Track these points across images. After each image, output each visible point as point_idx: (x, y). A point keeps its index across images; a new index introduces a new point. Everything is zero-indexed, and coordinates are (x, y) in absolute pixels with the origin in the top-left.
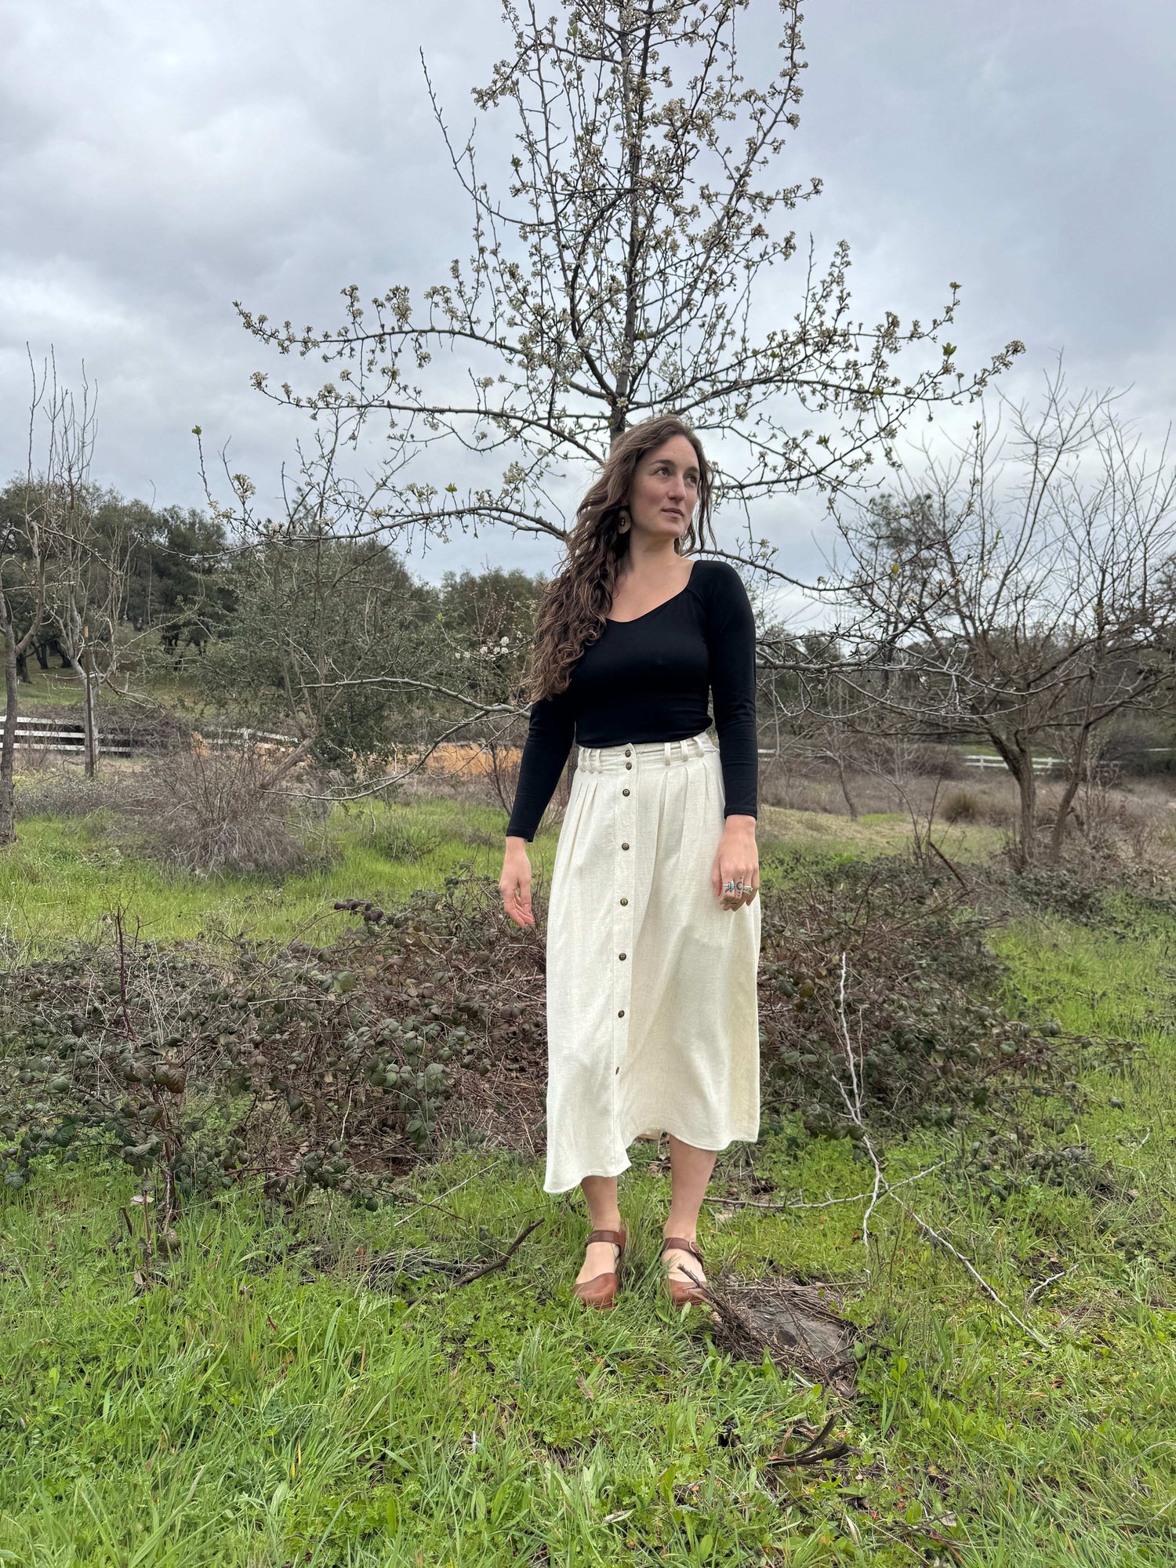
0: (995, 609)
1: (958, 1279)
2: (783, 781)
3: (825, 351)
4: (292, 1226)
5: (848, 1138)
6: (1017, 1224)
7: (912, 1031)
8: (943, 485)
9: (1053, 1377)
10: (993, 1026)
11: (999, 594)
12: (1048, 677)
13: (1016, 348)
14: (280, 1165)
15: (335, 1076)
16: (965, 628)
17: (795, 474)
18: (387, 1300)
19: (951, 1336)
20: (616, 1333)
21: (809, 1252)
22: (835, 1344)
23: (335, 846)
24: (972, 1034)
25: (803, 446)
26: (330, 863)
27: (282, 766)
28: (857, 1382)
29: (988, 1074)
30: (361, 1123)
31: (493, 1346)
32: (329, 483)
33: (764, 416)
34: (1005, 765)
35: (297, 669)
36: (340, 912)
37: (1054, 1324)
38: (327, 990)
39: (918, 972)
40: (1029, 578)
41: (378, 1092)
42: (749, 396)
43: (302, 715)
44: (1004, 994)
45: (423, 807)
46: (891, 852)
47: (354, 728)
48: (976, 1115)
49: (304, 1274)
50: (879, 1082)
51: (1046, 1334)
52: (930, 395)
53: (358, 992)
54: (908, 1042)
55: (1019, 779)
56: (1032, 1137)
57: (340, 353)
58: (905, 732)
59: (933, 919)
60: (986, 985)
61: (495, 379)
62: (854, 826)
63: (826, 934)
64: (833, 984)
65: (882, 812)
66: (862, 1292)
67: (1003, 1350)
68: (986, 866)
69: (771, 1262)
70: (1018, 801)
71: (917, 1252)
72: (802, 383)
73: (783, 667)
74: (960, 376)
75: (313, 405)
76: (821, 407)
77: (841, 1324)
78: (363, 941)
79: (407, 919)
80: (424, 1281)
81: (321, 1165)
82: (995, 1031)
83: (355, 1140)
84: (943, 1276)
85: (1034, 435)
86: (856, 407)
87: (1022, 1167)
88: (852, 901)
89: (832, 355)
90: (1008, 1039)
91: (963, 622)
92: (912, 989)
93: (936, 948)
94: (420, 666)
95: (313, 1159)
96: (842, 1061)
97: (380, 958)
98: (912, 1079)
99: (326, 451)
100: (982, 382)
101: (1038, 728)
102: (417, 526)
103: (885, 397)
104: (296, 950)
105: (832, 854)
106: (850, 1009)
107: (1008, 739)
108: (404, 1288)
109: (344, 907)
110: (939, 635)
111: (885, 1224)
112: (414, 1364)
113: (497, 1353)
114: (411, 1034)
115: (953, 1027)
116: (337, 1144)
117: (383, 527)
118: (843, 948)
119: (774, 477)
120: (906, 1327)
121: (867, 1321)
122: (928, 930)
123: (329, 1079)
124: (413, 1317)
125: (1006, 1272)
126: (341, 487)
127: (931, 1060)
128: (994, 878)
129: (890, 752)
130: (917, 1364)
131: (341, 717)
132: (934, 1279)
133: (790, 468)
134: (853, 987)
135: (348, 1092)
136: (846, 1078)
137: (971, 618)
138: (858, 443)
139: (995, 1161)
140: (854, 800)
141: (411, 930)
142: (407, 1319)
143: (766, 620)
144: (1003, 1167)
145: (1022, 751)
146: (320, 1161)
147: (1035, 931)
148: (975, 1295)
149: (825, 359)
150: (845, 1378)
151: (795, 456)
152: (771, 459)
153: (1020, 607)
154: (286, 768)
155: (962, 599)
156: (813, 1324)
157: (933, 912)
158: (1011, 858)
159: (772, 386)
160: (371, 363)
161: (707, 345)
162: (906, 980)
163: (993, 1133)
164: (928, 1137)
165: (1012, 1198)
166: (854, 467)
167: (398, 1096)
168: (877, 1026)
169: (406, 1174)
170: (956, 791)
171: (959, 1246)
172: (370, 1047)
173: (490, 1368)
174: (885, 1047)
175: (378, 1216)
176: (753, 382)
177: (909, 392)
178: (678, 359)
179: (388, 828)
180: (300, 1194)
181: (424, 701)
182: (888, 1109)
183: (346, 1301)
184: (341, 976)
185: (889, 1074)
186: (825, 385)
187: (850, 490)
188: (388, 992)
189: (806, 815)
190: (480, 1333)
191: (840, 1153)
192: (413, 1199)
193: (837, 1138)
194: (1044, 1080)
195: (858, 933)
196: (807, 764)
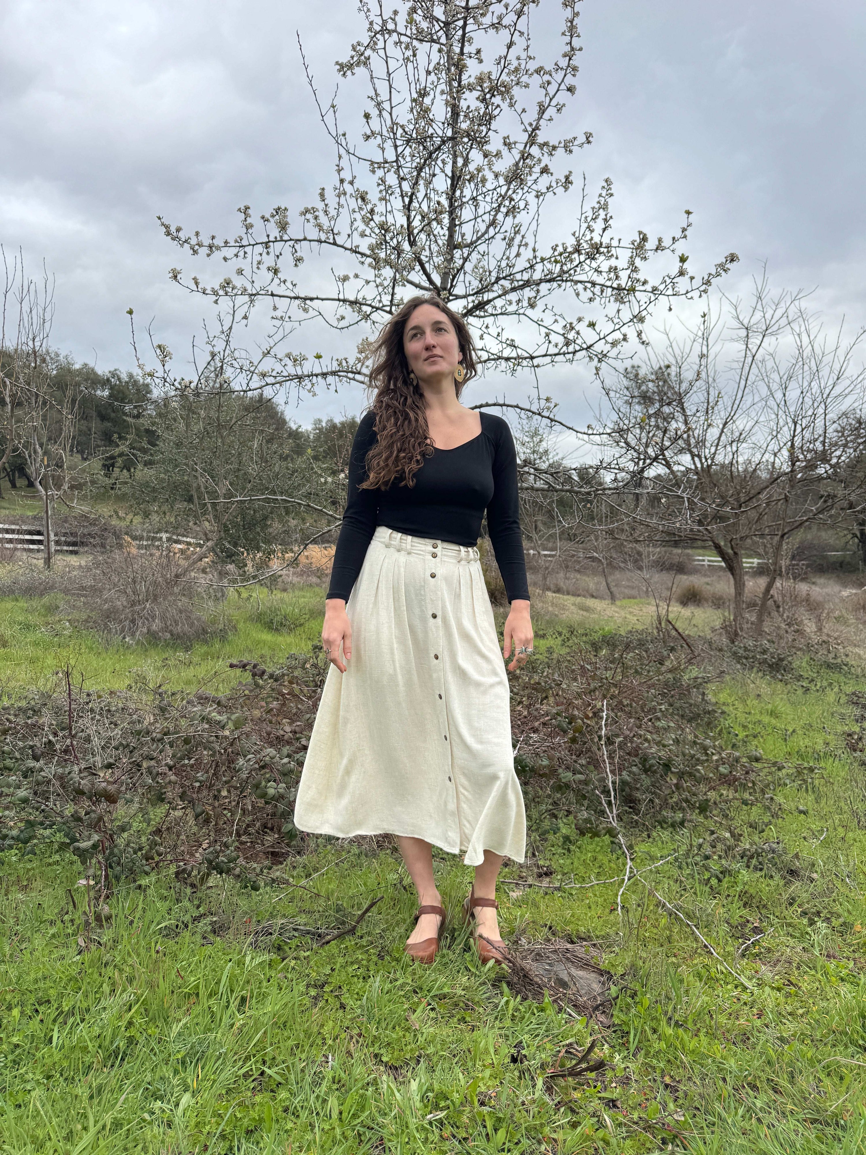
0: (716, 450)
1: (687, 939)
2: (561, 575)
3: (594, 259)
4: (196, 902)
5: (607, 836)
6: (730, 899)
7: (654, 758)
8: (679, 358)
9: (755, 1011)
10: (713, 754)
11: (719, 438)
12: (754, 500)
13: (732, 258)
14: (187, 857)
15: (229, 791)
16: (694, 463)
17: (571, 349)
18: (266, 957)
19: (681, 981)
20: (436, 980)
21: (578, 920)
22: (597, 987)
23: (230, 621)
24: (698, 760)
25: (577, 328)
26: (226, 633)
27: (191, 561)
28: (612, 1015)
29: (710, 789)
30: (248, 826)
31: (345, 990)
32: (227, 352)
33: (549, 306)
34: (723, 564)
35: (203, 489)
36: (234, 669)
37: (756, 972)
38: (223, 727)
39: (659, 714)
40: (741, 427)
41: (261, 803)
42: (538, 291)
43: (207, 524)
44: (721, 730)
45: (297, 593)
46: (640, 627)
47: (245, 533)
48: (701, 819)
49: (205, 938)
50: (630, 795)
51: (750, 979)
52: (670, 292)
53: (247, 729)
54: (652, 766)
55: (733, 574)
56: (741, 835)
57: (236, 256)
58: (650, 539)
59: (670, 676)
60: (709, 724)
61: (351, 275)
62: (614, 608)
63: (592, 686)
64: (597, 723)
65: (634, 597)
66: (616, 949)
67: (719, 991)
68: (708, 637)
69: (550, 928)
70: (732, 591)
71: (657, 920)
72: (577, 282)
73: (562, 490)
74: (692, 278)
75: (215, 293)
76: (591, 300)
77: (601, 973)
78: (251, 691)
79: (283, 675)
80: (294, 942)
81: (218, 857)
82: (715, 758)
83: (244, 838)
84: (676, 937)
85: (745, 322)
86: (616, 300)
87: (734, 857)
88: (611, 662)
89: (599, 261)
90: (724, 764)
91: (693, 459)
92: (654, 727)
93: (672, 696)
94: (295, 488)
95: (211, 852)
96: (603, 780)
97: (263, 704)
98: (654, 793)
99: (226, 328)
100: (708, 283)
101: (747, 537)
102: (294, 384)
103: (637, 293)
104: (200, 698)
105: (597, 628)
106: (610, 741)
107: (725, 545)
108: (279, 948)
109: (236, 666)
110: (675, 468)
111: (634, 899)
112: (286, 1005)
113: (347, 995)
114: (286, 760)
115: (684, 755)
116: (230, 840)
117: (267, 384)
118: (604, 697)
119: (556, 351)
120: (649, 975)
121: (621, 970)
122: (666, 684)
123: (224, 793)
124: (286, 969)
125: (722, 933)
126: (236, 354)
127: (668, 779)
128: (714, 646)
129: (639, 554)
130: (656, 1002)
131: (236, 525)
132: (669, 939)
133: (567, 344)
134: (611, 725)
135: (238, 803)
136: (606, 792)
137: (699, 456)
138: (617, 327)
139: (714, 853)
140: (613, 589)
141: (286, 683)
142: (282, 970)
143: (550, 456)
144: (720, 857)
145: (736, 553)
146: (217, 854)
147: (744, 684)
148: (699, 951)
149: (594, 264)
150: (604, 1012)
151: (571, 336)
152: (553, 337)
153: (734, 449)
154: (195, 563)
155: (692, 441)
156: (581, 973)
157: (670, 671)
158: (727, 632)
159: (555, 284)
160: (259, 263)
161: (507, 253)
162: (650, 720)
163: (713, 833)
164: (665, 835)
165: (726, 879)
166: (614, 344)
167: (276, 806)
168: (629, 754)
169: (281, 863)
170: (687, 583)
171: (688, 916)
172: (255, 769)
173: (343, 1007)
174: (634, 769)
175: (261, 894)
176: (541, 281)
177: (654, 289)
178: (486, 263)
179: (270, 609)
180: (202, 879)
181: (298, 514)
182: (637, 815)
183: (236, 957)
184: (233, 717)
185: (638, 789)
186: (594, 284)
187: (610, 361)
188: (269, 729)
189: (579, 600)
190: (335, 980)
191: (602, 847)
192: (287, 882)
193: (599, 836)
194: (750, 794)
195: (615, 686)
196: (579, 562)
